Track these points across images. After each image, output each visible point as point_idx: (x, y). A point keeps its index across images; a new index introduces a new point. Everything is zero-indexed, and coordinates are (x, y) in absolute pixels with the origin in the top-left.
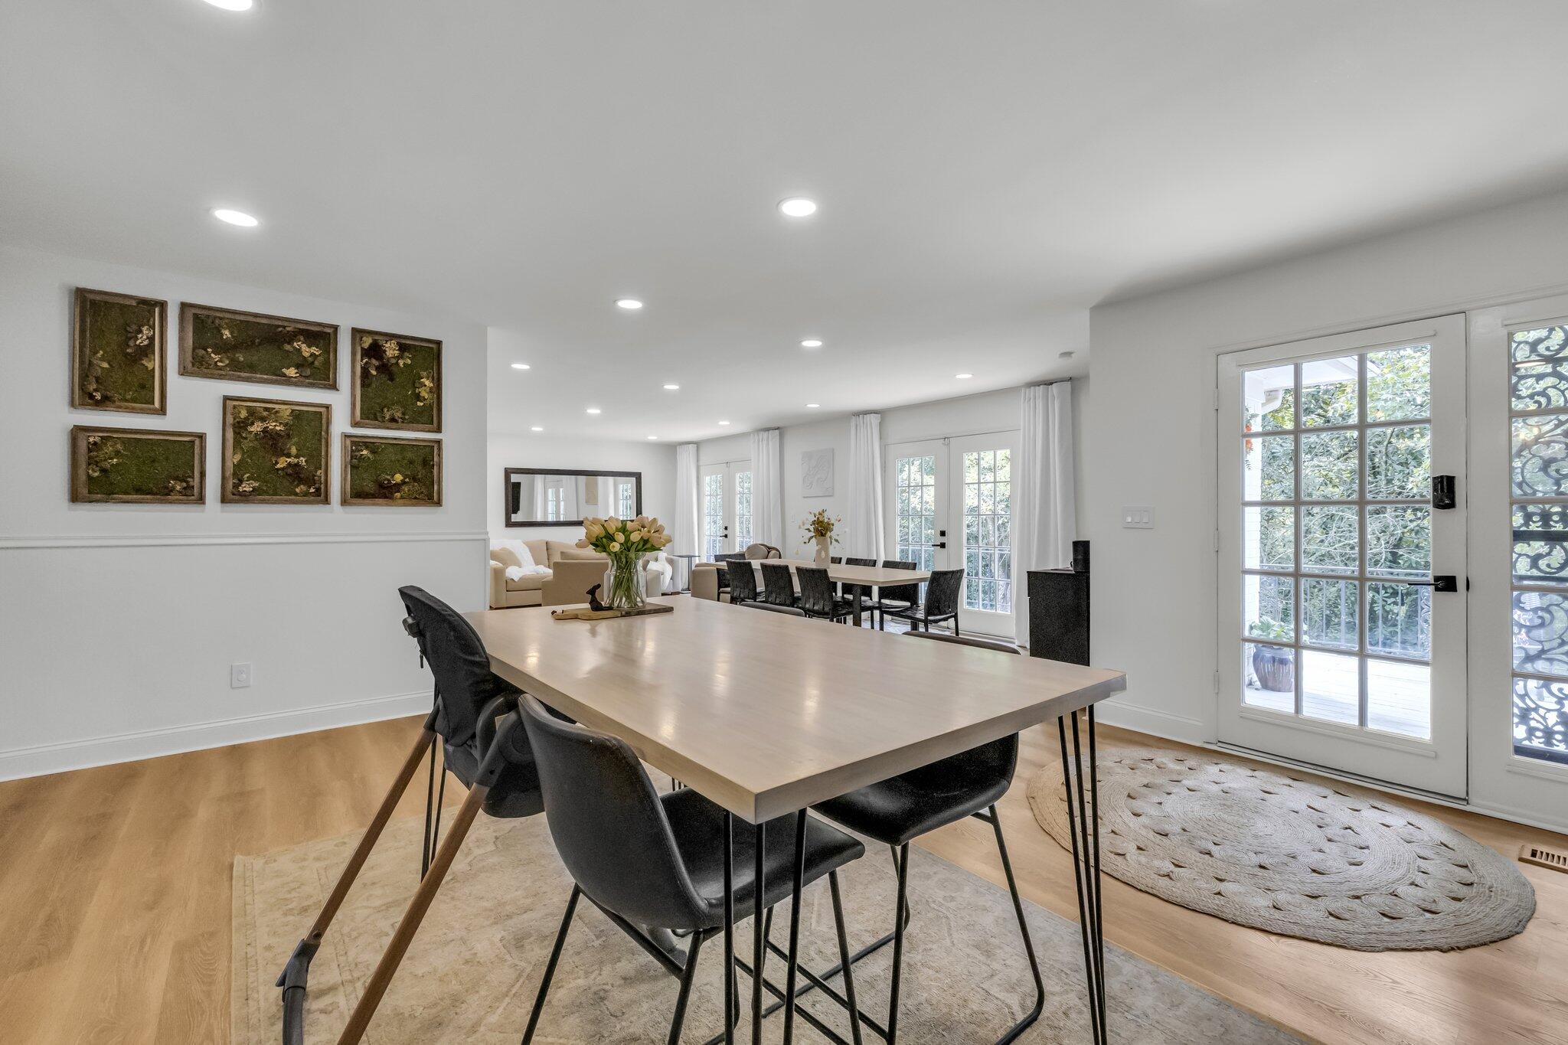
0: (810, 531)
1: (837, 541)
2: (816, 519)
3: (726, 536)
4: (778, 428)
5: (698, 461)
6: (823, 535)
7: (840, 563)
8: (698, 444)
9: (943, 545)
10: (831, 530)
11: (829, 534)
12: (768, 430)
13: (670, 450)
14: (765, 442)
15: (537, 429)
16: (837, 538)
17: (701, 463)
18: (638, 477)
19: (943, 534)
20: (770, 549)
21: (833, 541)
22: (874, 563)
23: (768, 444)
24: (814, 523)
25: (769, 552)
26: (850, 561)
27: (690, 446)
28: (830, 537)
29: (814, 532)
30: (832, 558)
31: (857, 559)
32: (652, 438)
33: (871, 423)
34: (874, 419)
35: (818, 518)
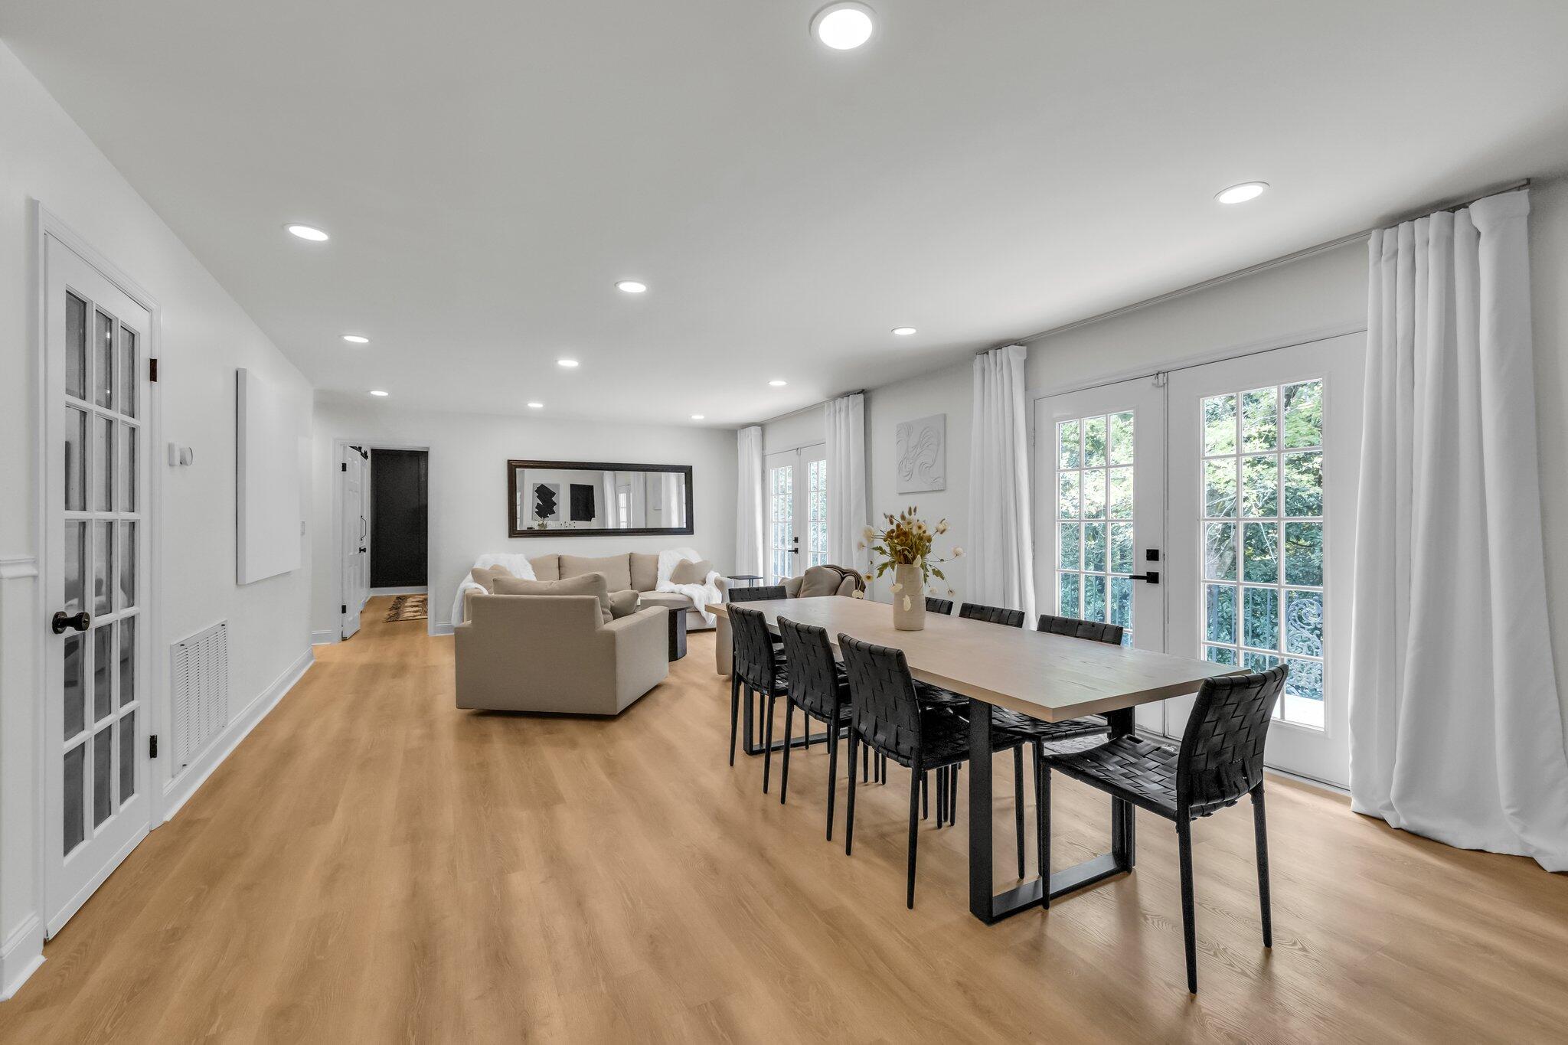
0: (883, 552)
1: (937, 573)
2: (894, 527)
3: (796, 551)
4: (863, 392)
5: (763, 449)
6: (908, 561)
7: (948, 612)
8: (762, 426)
9: (1153, 578)
10: (926, 551)
11: (919, 560)
12: (847, 394)
13: (729, 435)
14: (843, 415)
15: (535, 405)
16: (939, 566)
17: (767, 452)
18: (687, 471)
19: (1153, 555)
20: (844, 573)
21: (930, 573)
22: (1017, 619)
23: (847, 415)
24: (889, 536)
25: (843, 579)
26: (968, 611)
27: (753, 428)
28: (923, 566)
29: (892, 555)
30: (928, 600)
31: (983, 608)
32: (698, 418)
33: (1009, 363)
34: (1015, 356)
35: (898, 526)
